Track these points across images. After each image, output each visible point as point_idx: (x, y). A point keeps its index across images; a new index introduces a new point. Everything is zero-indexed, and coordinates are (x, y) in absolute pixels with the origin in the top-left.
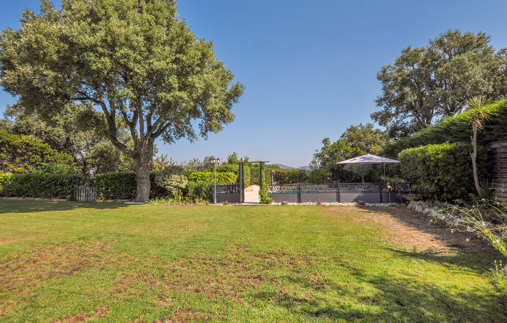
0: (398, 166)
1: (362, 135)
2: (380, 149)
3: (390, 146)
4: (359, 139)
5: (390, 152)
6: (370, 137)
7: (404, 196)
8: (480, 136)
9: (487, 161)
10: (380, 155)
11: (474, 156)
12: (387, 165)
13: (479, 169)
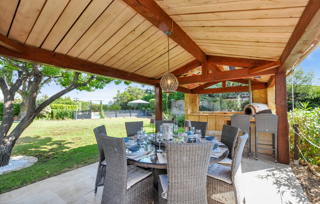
0: (149, 104)
1: (134, 90)
2: (141, 97)
3: (146, 96)
4: (133, 92)
5: (146, 99)
6: (137, 91)
7: (151, 114)
8: (168, 97)
9: (169, 104)
10: (142, 99)
11: (167, 102)
12: (145, 104)
13: (168, 106)
